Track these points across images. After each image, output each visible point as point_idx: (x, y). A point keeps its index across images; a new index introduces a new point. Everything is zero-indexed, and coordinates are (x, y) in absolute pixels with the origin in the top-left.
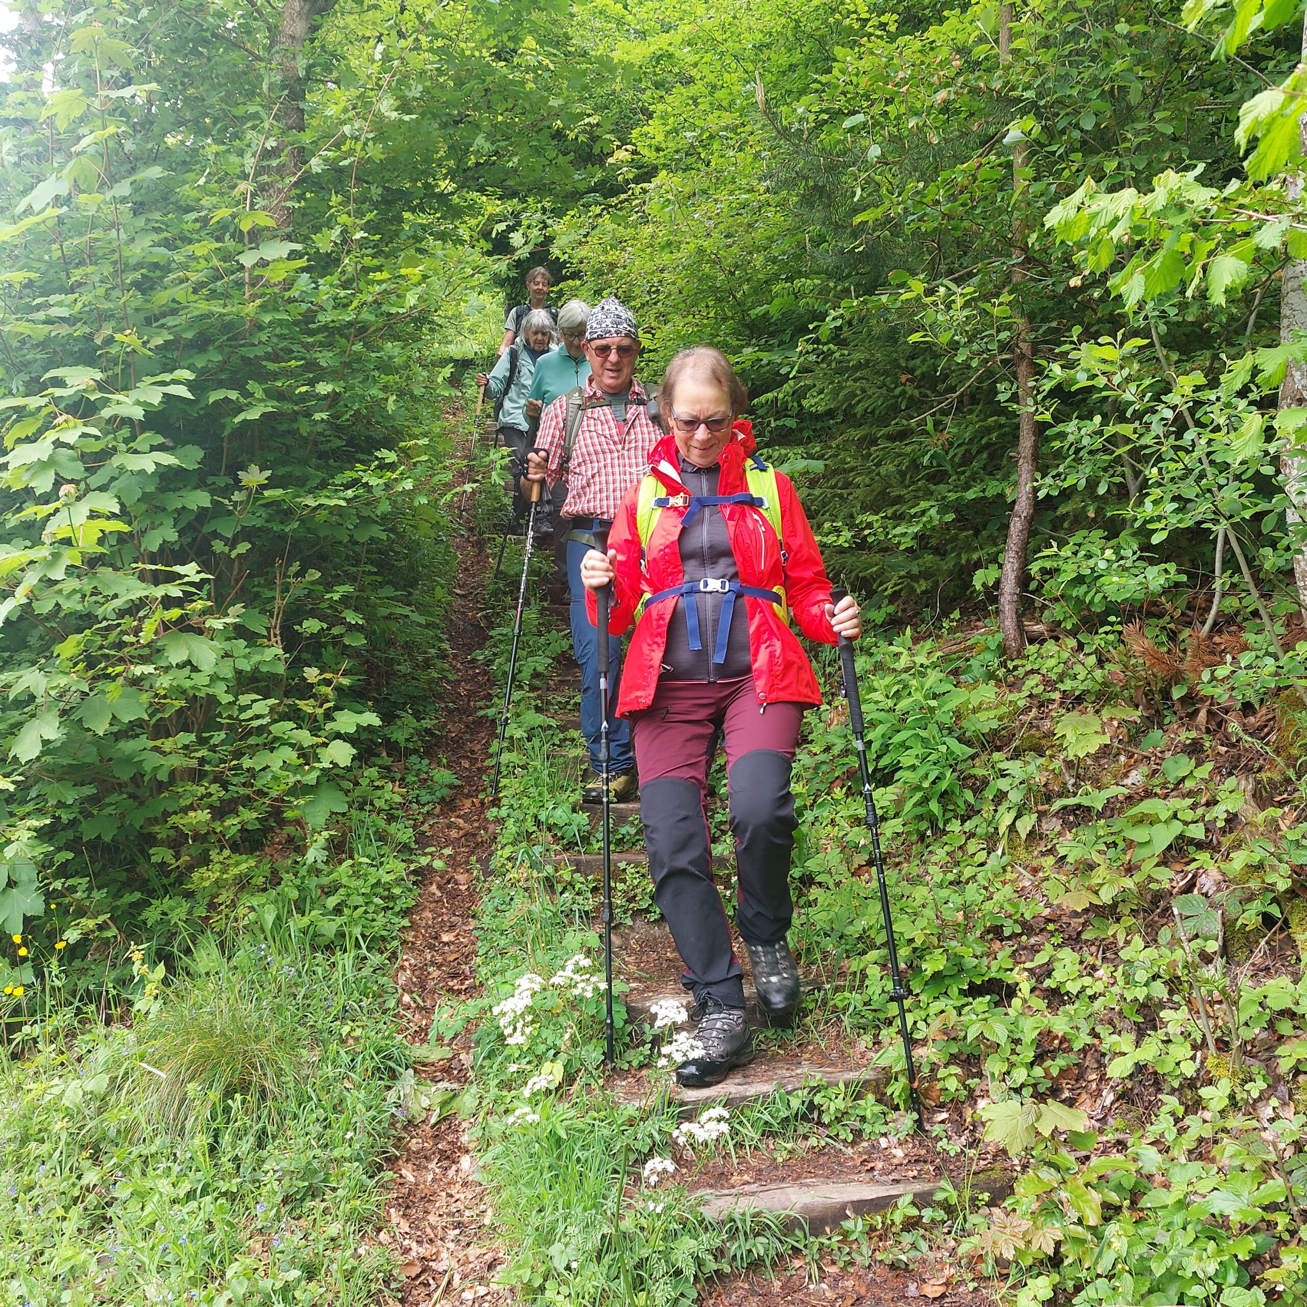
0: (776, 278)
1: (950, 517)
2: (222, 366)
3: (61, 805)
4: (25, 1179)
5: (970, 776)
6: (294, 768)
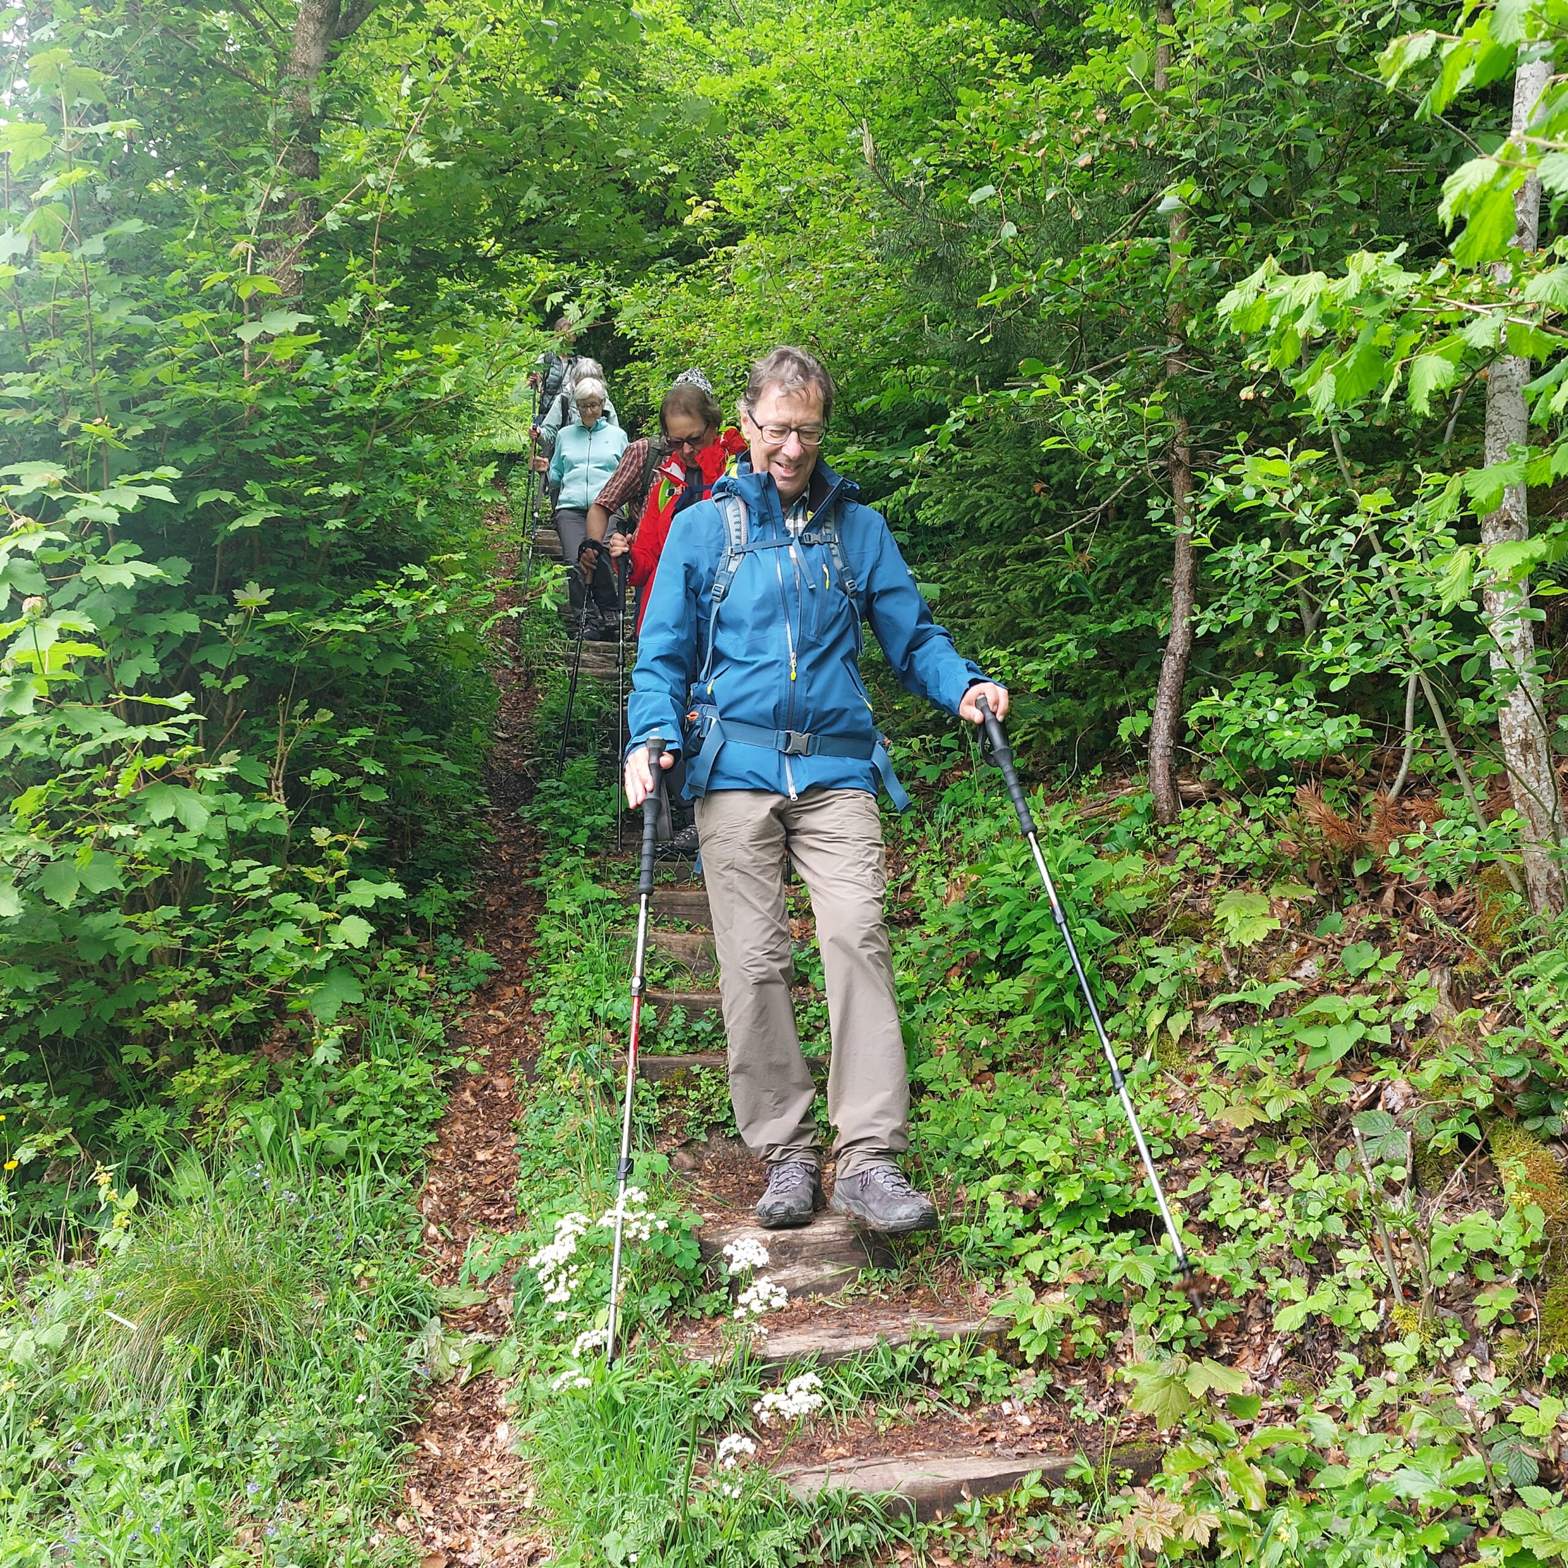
0: (886, 363)
1: (1091, 653)
2: (215, 463)
3: (18, 993)
5: (1113, 965)
6: (303, 950)
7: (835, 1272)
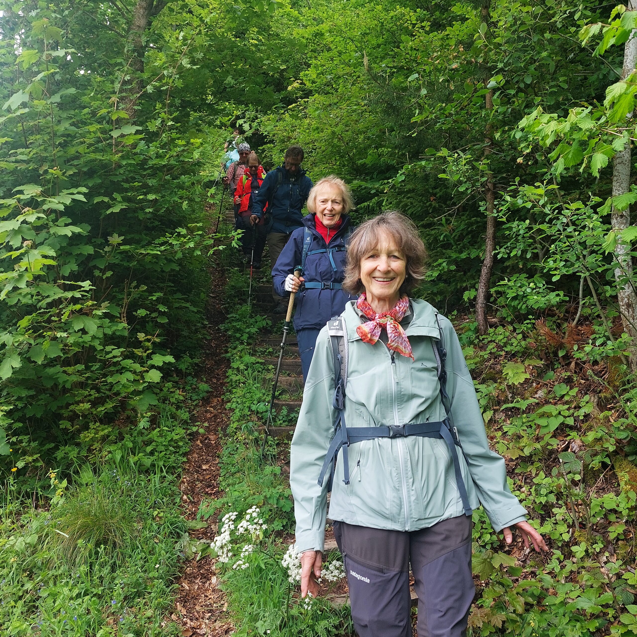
0: (370, 146)
1: (453, 267)
2: (101, 185)
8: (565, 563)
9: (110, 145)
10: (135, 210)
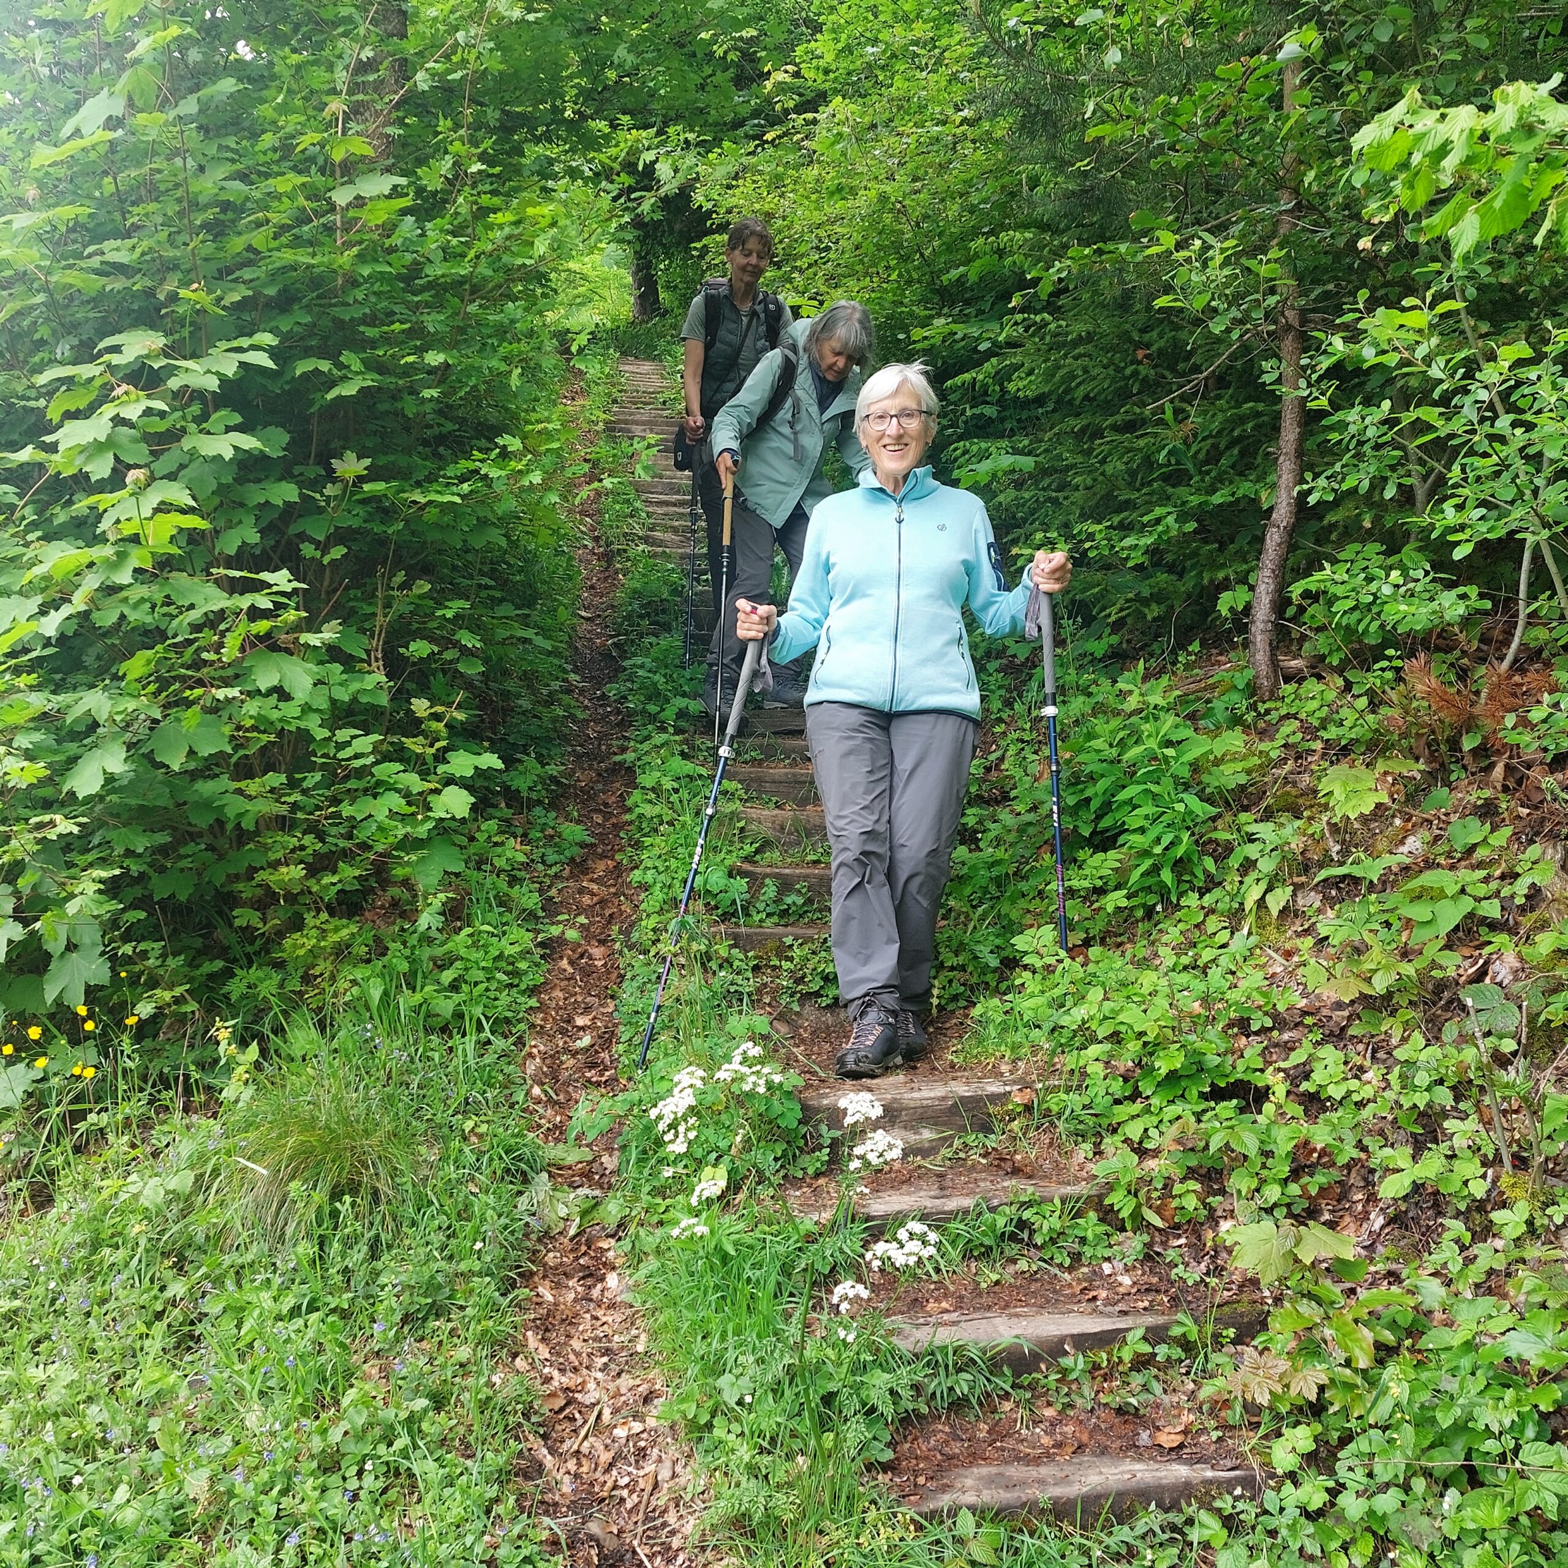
0: (975, 231)
1: (1191, 526)
2: (311, 330)
3: (129, 853)
4: (99, 1290)
5: (1210, 841)
6: (403, 818)
7: (934, 1136)
8: (1475, 1250)
9: (329, 229)
10: (395, 396)
